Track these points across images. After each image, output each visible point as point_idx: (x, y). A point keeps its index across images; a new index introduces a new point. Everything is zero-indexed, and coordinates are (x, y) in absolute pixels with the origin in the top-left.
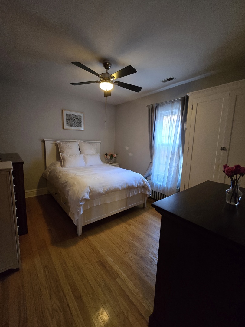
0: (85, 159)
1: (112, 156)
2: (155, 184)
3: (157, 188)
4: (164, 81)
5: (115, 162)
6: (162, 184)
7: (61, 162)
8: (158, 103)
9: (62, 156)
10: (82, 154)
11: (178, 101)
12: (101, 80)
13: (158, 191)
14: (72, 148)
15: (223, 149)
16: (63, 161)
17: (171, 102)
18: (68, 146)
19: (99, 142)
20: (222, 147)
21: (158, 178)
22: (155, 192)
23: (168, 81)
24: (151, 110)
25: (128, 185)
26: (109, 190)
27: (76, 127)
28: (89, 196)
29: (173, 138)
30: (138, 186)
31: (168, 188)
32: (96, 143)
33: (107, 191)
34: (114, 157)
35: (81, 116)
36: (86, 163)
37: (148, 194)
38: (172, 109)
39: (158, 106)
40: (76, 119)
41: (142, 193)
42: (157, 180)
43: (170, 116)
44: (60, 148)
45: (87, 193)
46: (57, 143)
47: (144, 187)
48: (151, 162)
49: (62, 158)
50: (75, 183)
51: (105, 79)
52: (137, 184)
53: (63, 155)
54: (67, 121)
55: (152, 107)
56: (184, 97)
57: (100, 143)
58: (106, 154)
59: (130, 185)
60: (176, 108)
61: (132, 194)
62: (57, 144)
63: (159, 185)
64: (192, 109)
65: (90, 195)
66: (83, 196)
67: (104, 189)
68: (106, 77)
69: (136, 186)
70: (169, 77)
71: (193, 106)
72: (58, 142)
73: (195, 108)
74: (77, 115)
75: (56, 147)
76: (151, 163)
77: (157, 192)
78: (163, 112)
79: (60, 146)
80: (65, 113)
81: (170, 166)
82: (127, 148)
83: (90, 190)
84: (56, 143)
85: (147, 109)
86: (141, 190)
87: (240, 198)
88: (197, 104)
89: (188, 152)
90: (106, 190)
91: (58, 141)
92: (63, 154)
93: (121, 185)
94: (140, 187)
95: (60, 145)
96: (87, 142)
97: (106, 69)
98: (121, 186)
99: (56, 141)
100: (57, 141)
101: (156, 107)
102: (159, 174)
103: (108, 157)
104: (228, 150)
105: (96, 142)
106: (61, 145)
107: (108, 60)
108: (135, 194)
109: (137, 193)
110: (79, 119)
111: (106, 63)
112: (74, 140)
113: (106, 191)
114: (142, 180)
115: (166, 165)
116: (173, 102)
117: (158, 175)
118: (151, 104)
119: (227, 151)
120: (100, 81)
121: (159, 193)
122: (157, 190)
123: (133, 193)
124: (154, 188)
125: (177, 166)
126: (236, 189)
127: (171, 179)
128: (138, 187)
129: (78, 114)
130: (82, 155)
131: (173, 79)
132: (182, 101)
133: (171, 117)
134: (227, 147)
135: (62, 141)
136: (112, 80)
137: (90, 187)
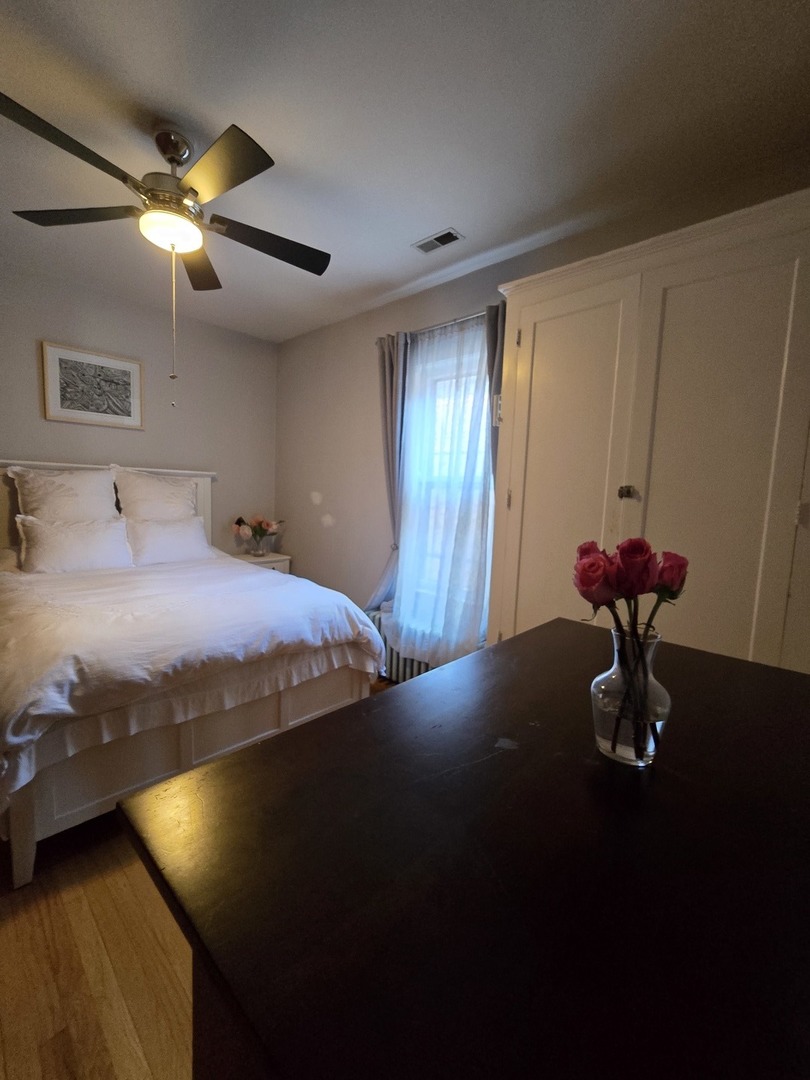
0: (134, 537)
1: (260, 530)
2: (404, 632)
3: (414, 645)
4: (427, 247)
5: (277, 549)
6: (428, 632)
7: (19, 552)
8: (412, 330)
9: (24, 525)
10: (124, 519)
11: (477, 324)
12: (145, 204)
13: (417, 657)
14: (76, 495)
15: (626, 493)
16: (27, 549)
17: (456, 328)
18: (61, 485)
19: (208, 476)
20: (624, 485)
21: (416, 605)
22: (405, 659)
23: (437, 247)
24: (390, 353)
25: (276, 642)
26: (179, 665)
27: (105, 412)
28: (72, 700)
29: (464, 458)
30: (326, 641)
31: (448, 644)
32: (195, 480)
33: (170, 671)
34: (271, 530)
35: (126, 374)
36: (137, 553)
37: (371, 668)
38: (460, 353)
39: (412, 340)
40: (103, 383)
41: (346, 667)
42: (414, 614)
43: (454, 381)
44: (23, 494)
45: (59, 686)
46: (10, 475)
47: (358, 645)
48: (396, 547)
49: (26, 533)
50: (12, 643)
51: (164, 202)
52: (323, 634)
53: (32, 522)
54: (63, 390)
55: (393, 344)
56: (497, 307)
57: (214, 480)
58: (240, 522)
59: (287, 638)
60: (472, 352)
61: (300, 674)
62: (13, 480)
63: (419, 634)
64: (518, 343)
65: (78, 693)
66: (32, 704)
67: (152, 663)
68: (167, 193)
69: (319, 643)
70: (441, 230)
71: (520, 333)
72: (17, 469)
73: (527, 341)
74: (109, 369)
75: (7, 489)
76: (394, 550)
77: (412, 660)
78: (429, 366)
79: (22, 486)
80: (53, 355)
81: (457, 560)
82: (316, 498)
83: (80, 672)
84: (6, 476)
85: (376, 353)
86: (344, 656)
87: (659, 725)
88: (535, 324)
89: (509, 505)
90: (162, 667)
91: (15, 465)
92: (30, 518)
93: (243, 641)
94: (340, 645)
95: (24, 482)
96: (151, 473)
97: (171, 161)
98: (245, 646)
99: (6, 466)
100: (10, 465)
101: (406, 344)
102: (421, 591)
103: (246, 531)
104: (642, 494)
105: (196, 476)
106: (26, 482)
107: (175, 124)
108: (316, 674)
109: (324, 671)
110: (117, 384)
111: (168, 135)
112: (98, 464)
113: (165, 675)
114: (349, 616)
115: (442, 557)
116: (462, 325)
117: (417, 595)
118: (389, 335)
119: (639, 499)
120: (142, 207)
121: (420, 663)
122: (413, 652)
123: (305, 670)
124: (403, 646)
125: (477, 558)
126: (641, 675)
127: (459, 612)
128: (326, 647)
129: (114, 364)
130: (122, 523)
131: (456, 238)
132: (490, 320)
133: (457, 382)
134: (638, 484)
135: (30, 467)
136: (188, 202)
137: (77, 660)
